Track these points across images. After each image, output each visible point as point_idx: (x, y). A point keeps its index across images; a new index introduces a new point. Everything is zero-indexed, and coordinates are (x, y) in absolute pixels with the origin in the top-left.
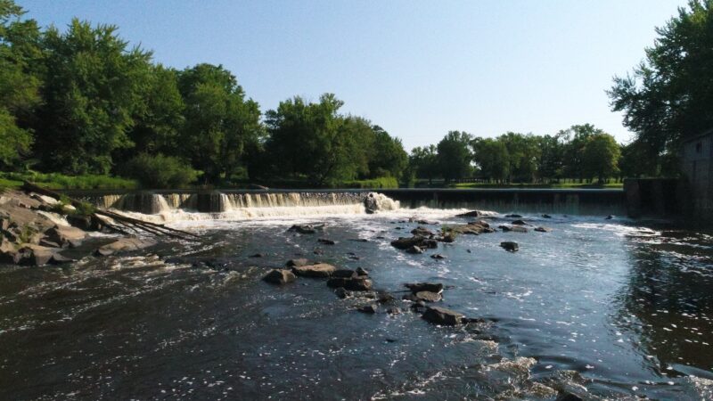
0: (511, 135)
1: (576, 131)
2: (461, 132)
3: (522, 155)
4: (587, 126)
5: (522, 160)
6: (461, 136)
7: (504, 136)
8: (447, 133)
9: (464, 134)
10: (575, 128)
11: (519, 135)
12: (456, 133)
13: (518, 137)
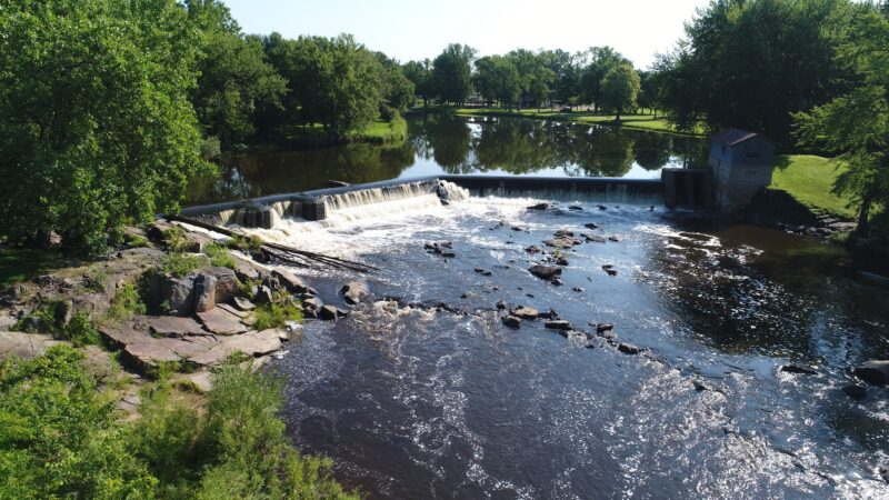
0: (522, 51)
1: (595, 53)
2: (463, 46)
3: (533, 77)
4: (606, 48)
5: (533, 82)
6: (462, 50)
7: (513, 53)
8: (446, 47)
9: (466, 46)
10: (593, 50)
11: (530, 53)
12: (457, 47)
13: (529, 55)
